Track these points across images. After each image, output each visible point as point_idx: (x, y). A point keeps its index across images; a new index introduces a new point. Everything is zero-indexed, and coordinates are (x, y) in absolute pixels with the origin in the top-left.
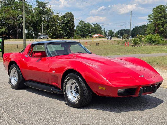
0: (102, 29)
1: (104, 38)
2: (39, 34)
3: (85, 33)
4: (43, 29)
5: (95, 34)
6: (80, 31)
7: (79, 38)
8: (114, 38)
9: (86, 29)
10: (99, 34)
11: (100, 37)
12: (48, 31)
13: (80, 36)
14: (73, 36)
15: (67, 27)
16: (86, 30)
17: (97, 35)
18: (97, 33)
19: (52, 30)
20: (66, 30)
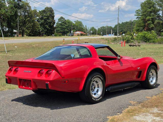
0: (83, 26)
1: (86, 35)
2: (15, 31)
3: (66, 30)
4: (19, 25)
5: (76, 31)
6: (60, 28)
7: (60, 36)
8: (96, 35)
9: (66, 25)
10: (81, 31)
11: (82, 35)
12: (24, 27)
13: (61, 34)
14: (53, 33)
15: (47, 24)
16: (66, 27)
17: (78, 32)
18: (79, 30)
19: (30, 27)
20: (46, 27)
